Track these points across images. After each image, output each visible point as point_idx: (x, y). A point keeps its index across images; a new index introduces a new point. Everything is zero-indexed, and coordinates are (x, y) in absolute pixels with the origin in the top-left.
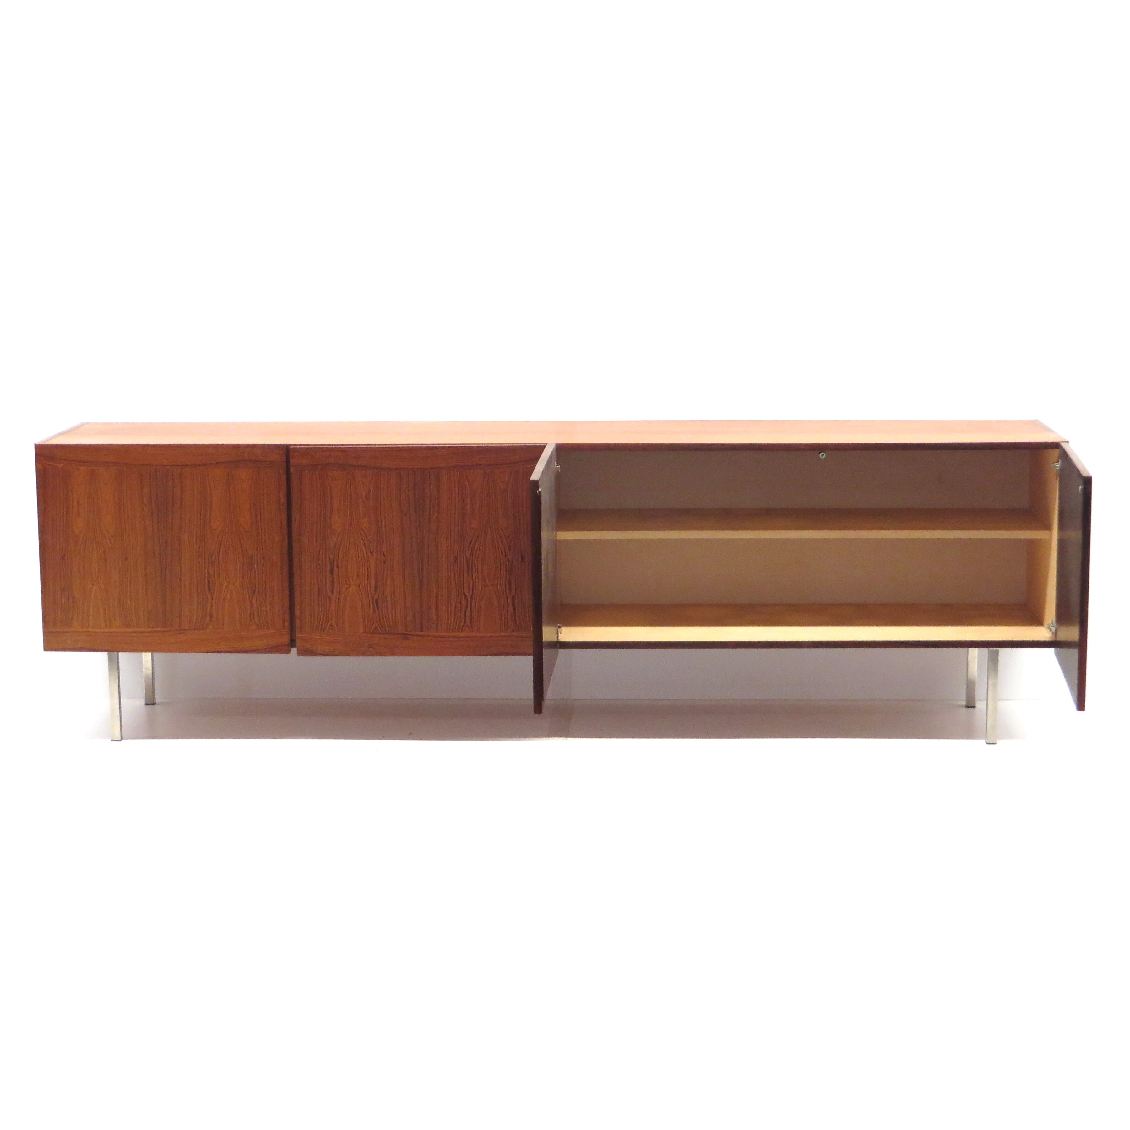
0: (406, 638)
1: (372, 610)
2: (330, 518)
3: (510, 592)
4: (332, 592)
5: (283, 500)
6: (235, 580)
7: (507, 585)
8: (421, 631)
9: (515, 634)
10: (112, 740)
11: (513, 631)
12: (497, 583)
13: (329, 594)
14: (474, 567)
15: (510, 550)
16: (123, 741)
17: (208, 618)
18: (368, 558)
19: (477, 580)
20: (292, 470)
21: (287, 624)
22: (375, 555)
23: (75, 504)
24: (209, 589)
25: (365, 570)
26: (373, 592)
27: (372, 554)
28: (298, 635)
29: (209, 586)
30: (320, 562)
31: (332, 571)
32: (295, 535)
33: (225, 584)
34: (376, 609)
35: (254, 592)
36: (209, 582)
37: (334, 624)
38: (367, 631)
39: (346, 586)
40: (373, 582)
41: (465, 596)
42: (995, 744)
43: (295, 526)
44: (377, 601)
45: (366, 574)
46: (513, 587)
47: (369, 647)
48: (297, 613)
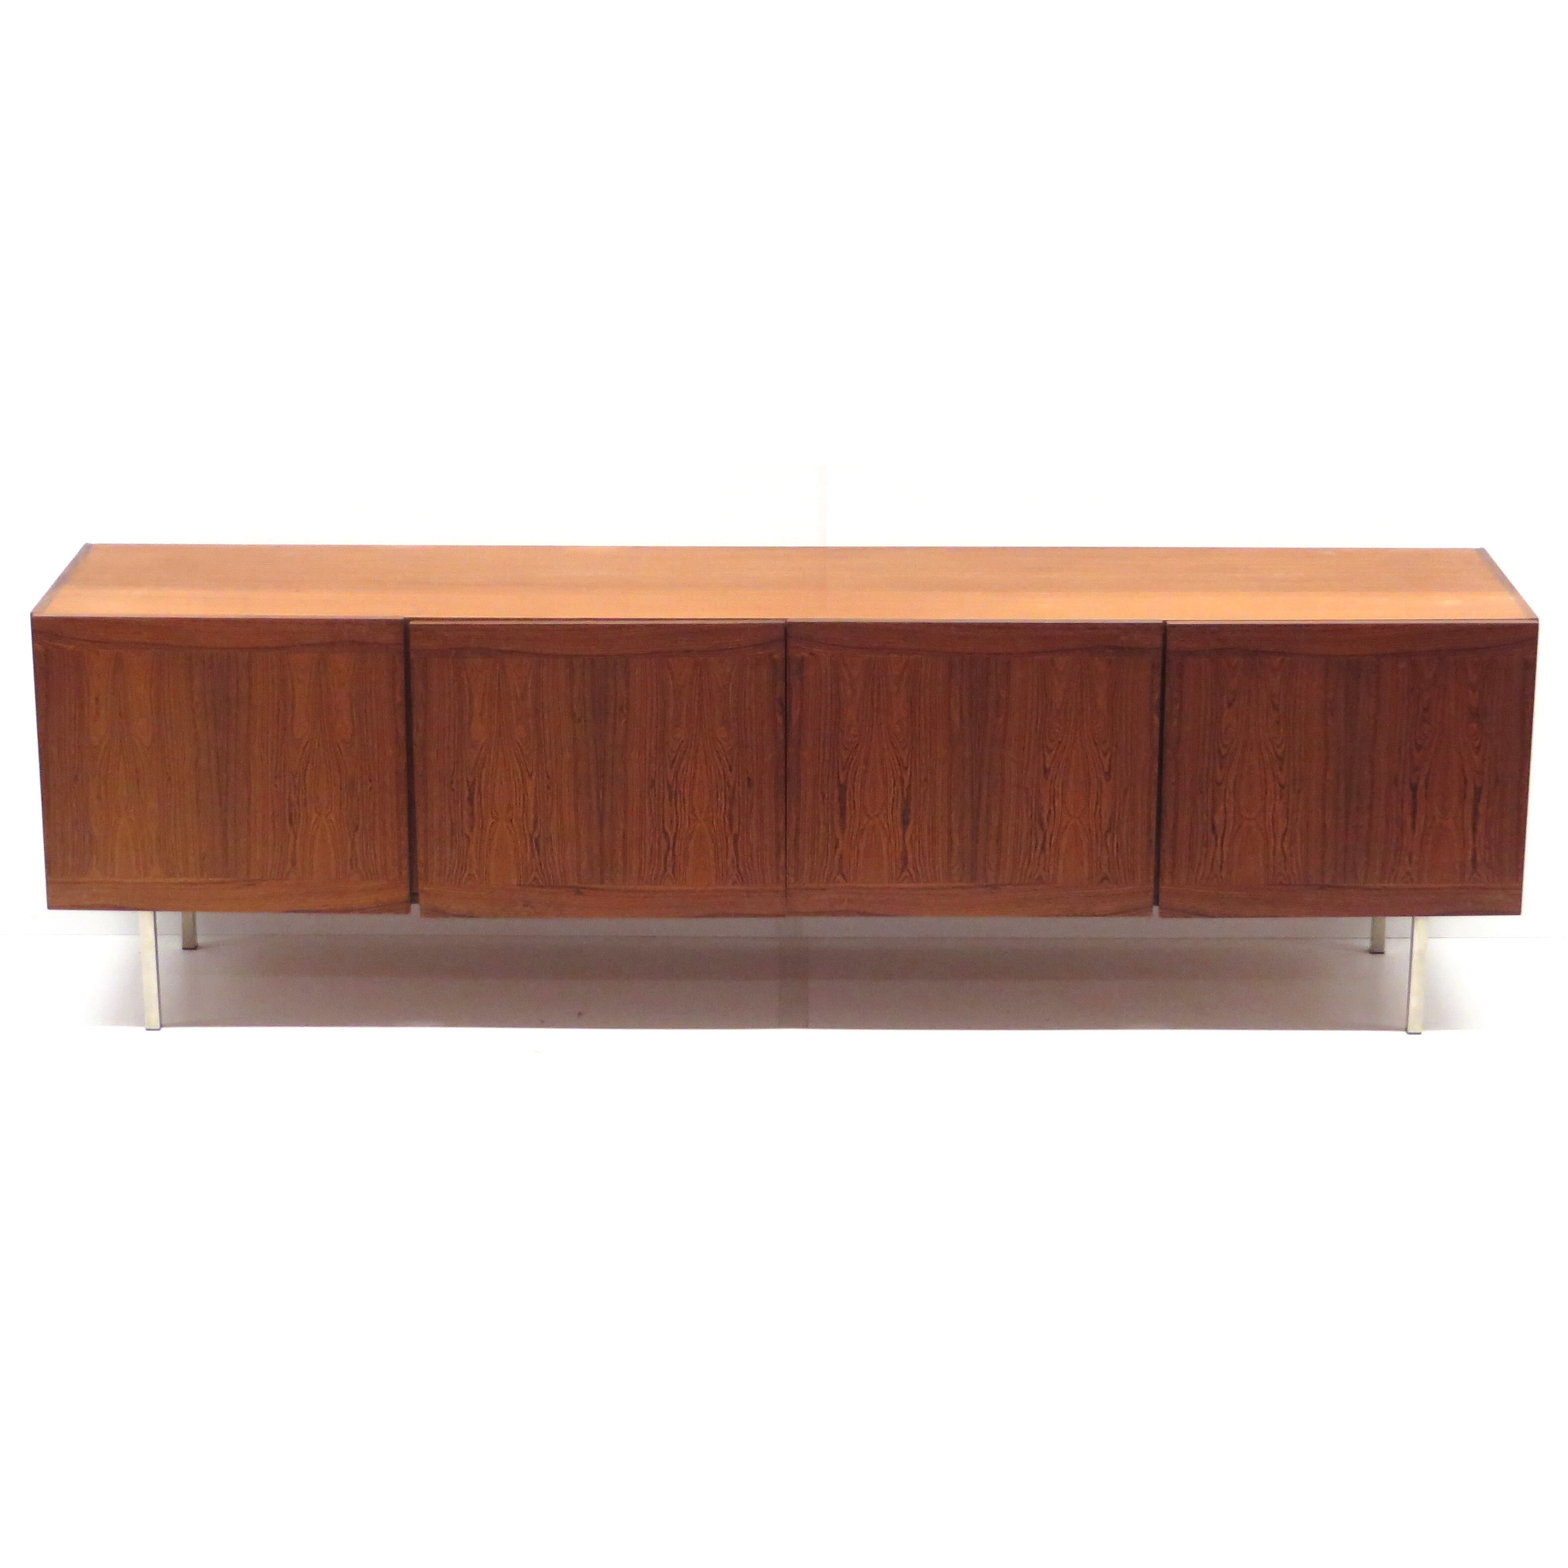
0: (580, 894)
1: (529, 856)
2: (470, 724)
3: (731, 830)
4: (472, 828)
5: (400, 699)
6: (329, 810)
7: (727, 821)
8: (602, 882)
9: (738, 887)
10: (148, 1030)
11: (734, 883)
12: (713, 816)
13: (467, 831)
14: (679, 795)
15: (731, 770)
16: (163, 1029)
17: (289, 865)
18: (524, 781)
19: (683, 812)
20: (412, 656)
21: (405, 873)
22: (533, 777)
23: (93, 702)
24: (291, 823)
25: (520, 797)
26: (531, 829)
27: (530, 775)
28: (422, 887)
29: (290, 819)
30: (454, 786)
31: (471, 799)
32: (416, 750)
33: (314, 816)
34: (536, 853)
35: (357, 828)
36: (290, 815)
37: (474, 872)
38: (522, 883)
39: (491, 820)
40: (531, 817)
41: (666, 833)
42: (1419, 1034)
43: (417, 737)
44: (537, 840)
45: (521, 802)
46: (736, 823)
47: (525, 906)
48: (421, 857)
